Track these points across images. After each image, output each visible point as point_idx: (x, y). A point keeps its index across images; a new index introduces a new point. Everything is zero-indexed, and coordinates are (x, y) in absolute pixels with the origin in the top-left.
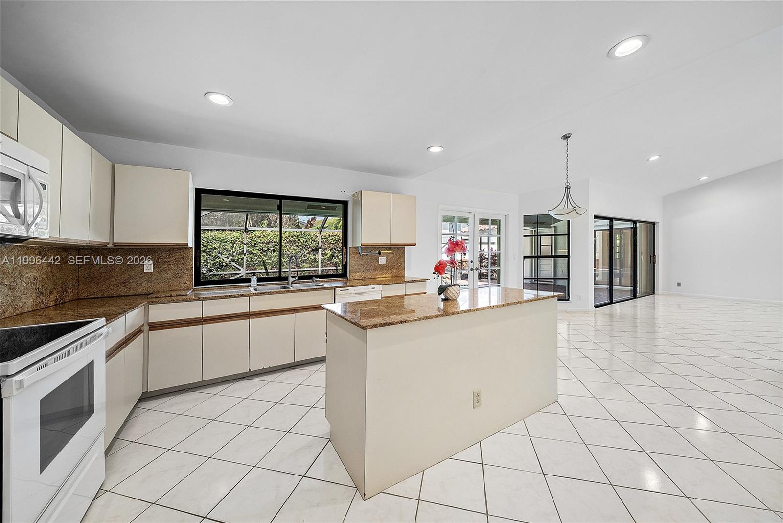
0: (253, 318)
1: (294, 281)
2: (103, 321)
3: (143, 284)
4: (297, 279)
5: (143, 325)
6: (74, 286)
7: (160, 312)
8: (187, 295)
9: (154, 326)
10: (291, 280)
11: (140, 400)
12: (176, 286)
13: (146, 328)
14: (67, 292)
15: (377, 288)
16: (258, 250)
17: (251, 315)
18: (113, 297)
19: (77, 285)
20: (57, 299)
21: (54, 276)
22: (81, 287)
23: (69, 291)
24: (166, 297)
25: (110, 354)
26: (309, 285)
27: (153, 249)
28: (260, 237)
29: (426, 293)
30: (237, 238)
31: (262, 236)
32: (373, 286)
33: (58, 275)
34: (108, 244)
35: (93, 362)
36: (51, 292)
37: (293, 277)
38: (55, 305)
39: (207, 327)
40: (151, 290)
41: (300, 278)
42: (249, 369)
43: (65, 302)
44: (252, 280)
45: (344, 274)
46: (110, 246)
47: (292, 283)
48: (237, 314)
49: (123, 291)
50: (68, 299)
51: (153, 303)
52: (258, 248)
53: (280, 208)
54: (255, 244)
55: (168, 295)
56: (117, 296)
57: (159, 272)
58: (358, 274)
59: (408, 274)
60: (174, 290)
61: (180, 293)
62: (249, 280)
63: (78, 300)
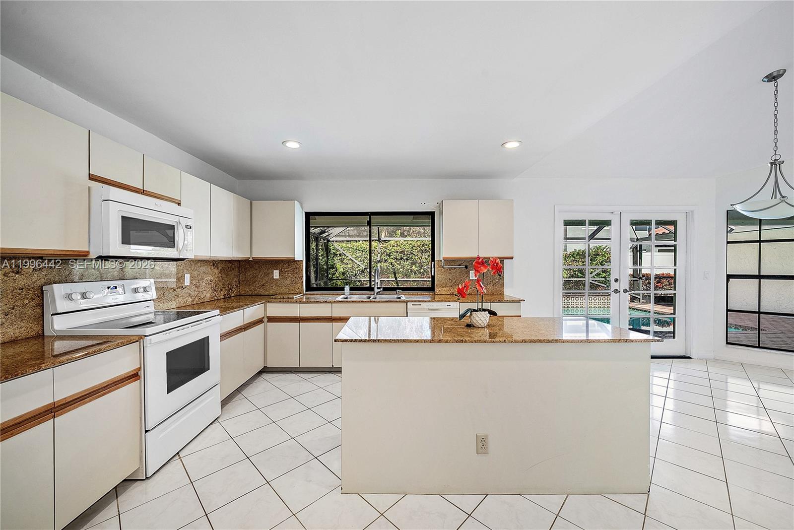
0: (335, 322)
1: (379, 292)
2: (217, 312)
3: (273, 287)
4: (382, 289)
5: (264, 317)
6: (237, 286)
7: (276, 309)
8: (293, 298)
9: (271, 319)
10: (376, 290)
11: (261, 373)
12: (292, 290)
13: (266, 320)
14: (232, 290)
15: (453, 306)
16: (392, 259)
17: (334, 319)
18: (257, 295)
19: (239, 285)
20: (225, 294)
21: (223, 279)
22: (241, 287)
23: (234, 289)
24: (281, 298)
25: (224, 336)
26: (392, 296)
27: (279, 261)
28: (394, 246)
29: (520, 316)
30: (374, 248)
31: (396, 245)
32: (449, 304)
33: (226, 279)
34: (250, 258)
35: (208, 336)
36: (221, 290)
37: (378, 288)
38: (224, 298)
39: (303, 325)
40: (278, 292)
41: (385, 289)
42: (333, 365)
43: (231, 297)
44: (345, 289)
45: (432, 289)
46: (251, 259)
47: (377, 294)
48: (323, 317)
49: (262, 291)
50: (233, 295)
51: (269, 302)
52: (392, 257)
53: (369, 223)
54: (390, 253)
55: (282, 297)
56: (259, 295)
57: (283, 279)
58: (445, 289)
59: (508, 292)
60: (291, 294)
61: (289, 296)
62: (343, 289)
63: (239, 296)
